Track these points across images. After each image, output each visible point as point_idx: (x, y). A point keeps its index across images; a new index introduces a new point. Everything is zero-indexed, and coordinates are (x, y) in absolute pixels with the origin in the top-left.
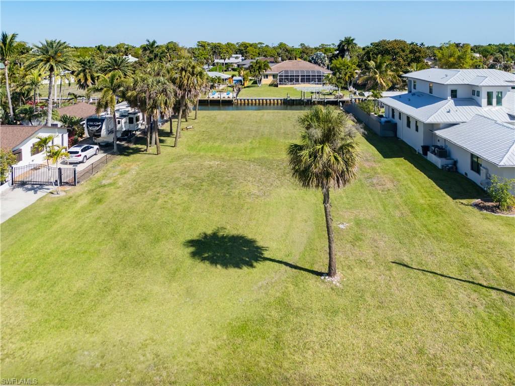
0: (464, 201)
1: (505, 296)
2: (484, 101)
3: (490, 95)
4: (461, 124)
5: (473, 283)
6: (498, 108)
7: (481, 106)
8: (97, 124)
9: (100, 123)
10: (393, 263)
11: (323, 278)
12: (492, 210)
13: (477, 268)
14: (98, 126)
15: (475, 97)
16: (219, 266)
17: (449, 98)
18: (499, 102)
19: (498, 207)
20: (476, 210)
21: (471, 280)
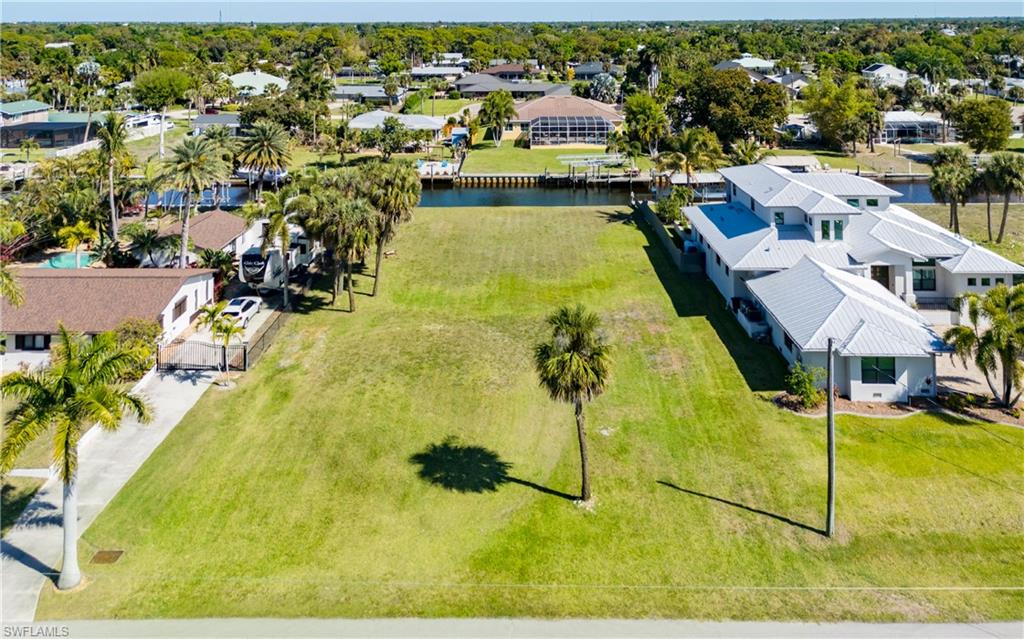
0: (765, 394)
1: (770, 521)
2: (818, 234)
3: (825, 225)
4: (783, 272)
5: (741, 506)
6: (837, 243)
7: (813, 241)
8: (259, 264)
9: (263, 263)
10: (659, 482)
11: (575, 502)
12: (795, 407)
13: (751, 487)
14: (260, 266)
15: (808, 225)
16: (454, 490)
17: (773, 224)
18: (839, 236)
19: (802, 403)
20: (775, 408)
21: (739, 502)
